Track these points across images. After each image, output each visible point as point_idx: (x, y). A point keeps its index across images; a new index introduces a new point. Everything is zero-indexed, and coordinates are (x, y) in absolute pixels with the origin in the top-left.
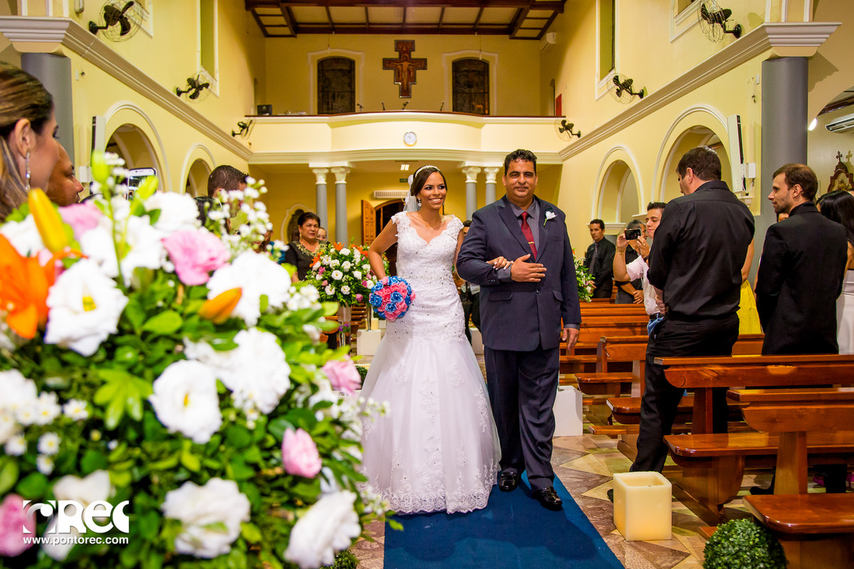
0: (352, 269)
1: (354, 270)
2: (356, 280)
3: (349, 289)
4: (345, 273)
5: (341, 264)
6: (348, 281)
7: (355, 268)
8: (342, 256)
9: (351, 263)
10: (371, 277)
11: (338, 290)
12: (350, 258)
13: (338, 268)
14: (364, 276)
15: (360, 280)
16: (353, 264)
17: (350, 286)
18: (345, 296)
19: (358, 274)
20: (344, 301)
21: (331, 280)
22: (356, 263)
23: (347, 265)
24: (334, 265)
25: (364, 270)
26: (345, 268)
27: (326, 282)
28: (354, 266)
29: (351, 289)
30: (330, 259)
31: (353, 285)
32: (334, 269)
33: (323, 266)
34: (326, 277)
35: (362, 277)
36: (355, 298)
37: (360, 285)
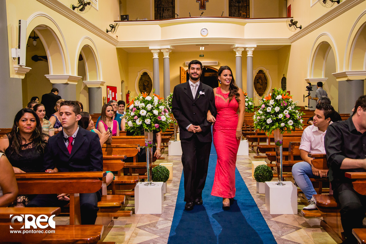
0: (152, 109)
1: (154, 110)
2: (154, 115)
3: (150, 121)
4: (148, 111)
5: (146, 106)
6: (150, 116)
7: (154, 108)
8: (146, 101)
9: (152, 105)
10: (164, 114)
11: (143, 122)
12: (152, 102)
13: (144, 108)
14: (160, 113)
15: (157, 116)
16: (153, 106)
17: (151, 119)
18: (148, 125)
19: (156, 112)
20: (147, 128)
21: (139, 116)
22: (155, 105)
23: (150, 106)
24: (142, 106)
25: (160, 109)
26: (148, 108)
27: (136, 117)
28: (154, 107)
29: (152, 121)
30: (139, 102)
31: (152, 119)
32: (141, 109)
33: (135, 107)
34: (137, 114)
35: (159, 114)
36: (154, 126)
37: (157, 118)
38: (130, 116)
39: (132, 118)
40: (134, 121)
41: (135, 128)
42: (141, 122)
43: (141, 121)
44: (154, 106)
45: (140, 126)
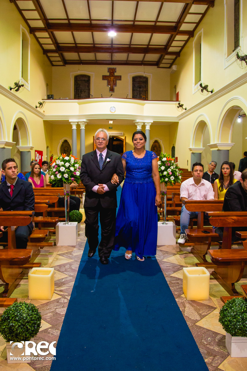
0: (69, 166)
1: (71, 167)
2: (71, 171)
3: (68, 175)
4: (66, 168)
5: (65, 164)
6: (67, 172)
7: (71, 166)
8: (65, 160)
9: (69, 163)
10: (78, 170)
11: (63, 176)
12: (69, 161)
13: (63, 166)
14: (75, 170)
15: (73, 172)
16: (70, 164)
17: (68, 174)
18: (66, 179)
19: (72, 169)
20: (65, 181)
21: (60, 172)
22: (72, 164)
23: (67, 164)
24: (61, 164)
25: (76, 167)
26: (66, 166)
27: (57, 172)
28: (71, 165)
29: (69, 176)
30: (60, 161)
31: (70, 174)
32: (61, 166)
33: (56, 165)
34: (58, 170)
35: (74, 170)
36: (71, 179)
37: (73, 174)
39: (54, 173)
40: (55, 176)
41: (56, 181)
42: (61, 176)
43: (61, 175)
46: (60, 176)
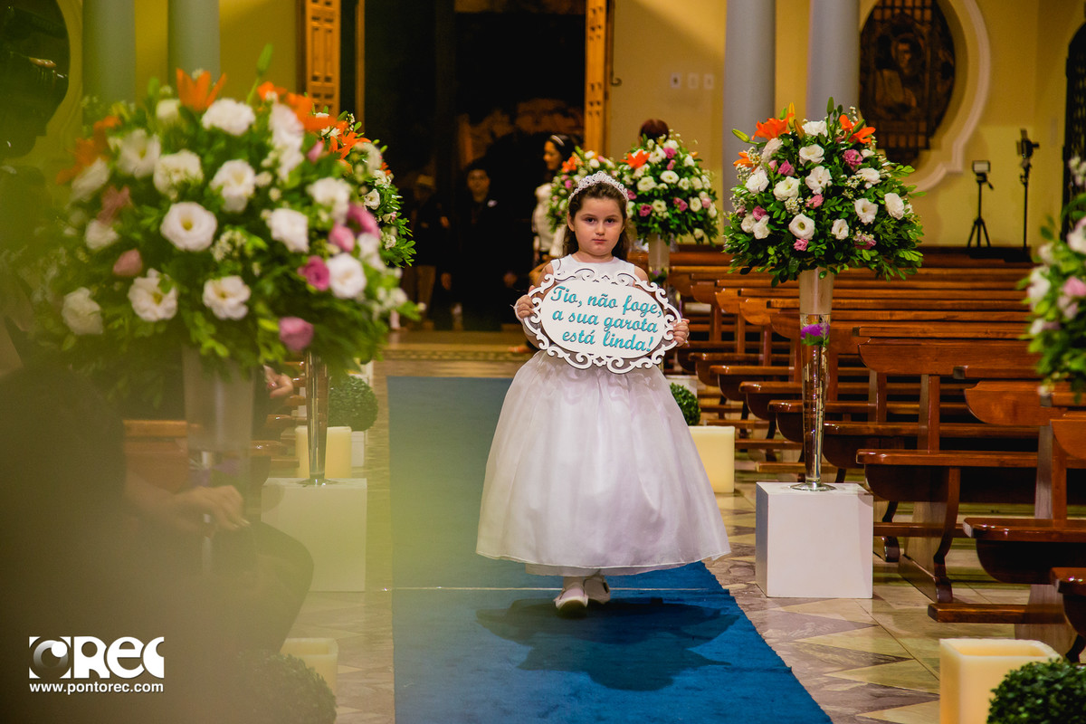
0: (260, 200)
1: (272, 206)
2: (276, 253)
3: (244, 293)
4: (226, 220)
5: (210, 172)
6: (243, 257)
7: (274, 194)
8: (215, 134)
9: (258, 170)
10: (348, 240)
11: (191, 300)
12: (254, 147)
13: (198, 193)
14: (319, 234)
15: (298, 255)
16: (265, 179)
17: (249, 279)
18: (225, 328)
19: (288, 226)
20: (222, 351)
21: (159, 252)
22: (283, 174)
23: (239, 179)
24: (176, 179)
25: (321, 206)
26: (226, 193)
27: (131, 259)
28: (273, 184)
29: (257, 294)
30: (155, 146)
31: (262, 276)
32: (173, 195)
33: (118, 180)
34: (137, 236)
35: (311, 240)
36: (274, 336)
37: (300, 275)
38: (81, 256)
39: (97, 271)
40: (114, 293)
41: (124, 348)
42: (170, 301)
43: (173, 294)
44: (275, 177)
45: (161, 330)
46: (158, 299)
